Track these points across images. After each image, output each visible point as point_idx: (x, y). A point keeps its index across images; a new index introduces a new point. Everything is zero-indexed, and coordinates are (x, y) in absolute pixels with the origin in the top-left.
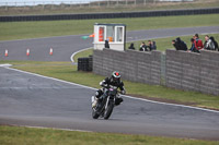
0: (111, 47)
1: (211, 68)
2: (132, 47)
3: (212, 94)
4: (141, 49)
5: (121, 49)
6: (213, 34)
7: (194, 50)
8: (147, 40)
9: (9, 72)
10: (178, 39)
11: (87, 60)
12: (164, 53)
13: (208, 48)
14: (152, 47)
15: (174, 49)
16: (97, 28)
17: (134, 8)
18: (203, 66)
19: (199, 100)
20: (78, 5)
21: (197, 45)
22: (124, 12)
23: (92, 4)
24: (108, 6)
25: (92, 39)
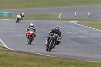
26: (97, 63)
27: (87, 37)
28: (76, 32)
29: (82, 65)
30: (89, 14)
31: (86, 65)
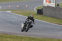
9: (10, 14)
26: (23, 37)
27: (17, 20)
28: (10, 17)
29: (14, 38)
30: (18, 6)
31: (16, 38)
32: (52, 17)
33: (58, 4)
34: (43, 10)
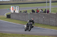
0: (15, 12)
1: (41, 17)
2: (21, 12)
3: (42, 24)
4: (23, 12)
5: (18, 12)
6: (42, 8)
7: (37, 12)
8: (25, 10)
10: (33, 10)
11: (9, 15)
12: (29, 13)
13: (41, 12)
14: (26, 12)
15: (32, 12)
16: (12, 7)
17: (21, 2)
18: (39, 17)
19: (38, 25)
20: (7, 1)
21: (38, 11)
22: (19, 3)
23: (10, 1)
24: (14, 1)
25: (10, 10)
32: (17, 20)
33: (21, 11)
34: (11, 15)
